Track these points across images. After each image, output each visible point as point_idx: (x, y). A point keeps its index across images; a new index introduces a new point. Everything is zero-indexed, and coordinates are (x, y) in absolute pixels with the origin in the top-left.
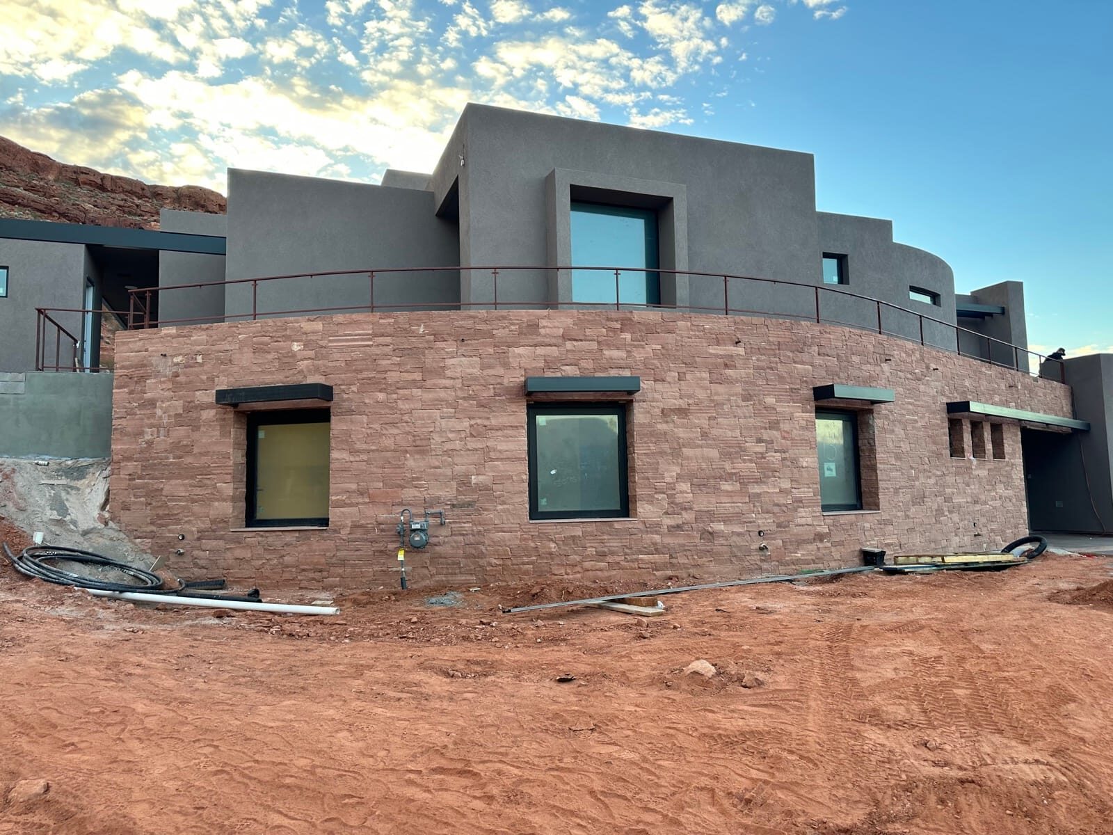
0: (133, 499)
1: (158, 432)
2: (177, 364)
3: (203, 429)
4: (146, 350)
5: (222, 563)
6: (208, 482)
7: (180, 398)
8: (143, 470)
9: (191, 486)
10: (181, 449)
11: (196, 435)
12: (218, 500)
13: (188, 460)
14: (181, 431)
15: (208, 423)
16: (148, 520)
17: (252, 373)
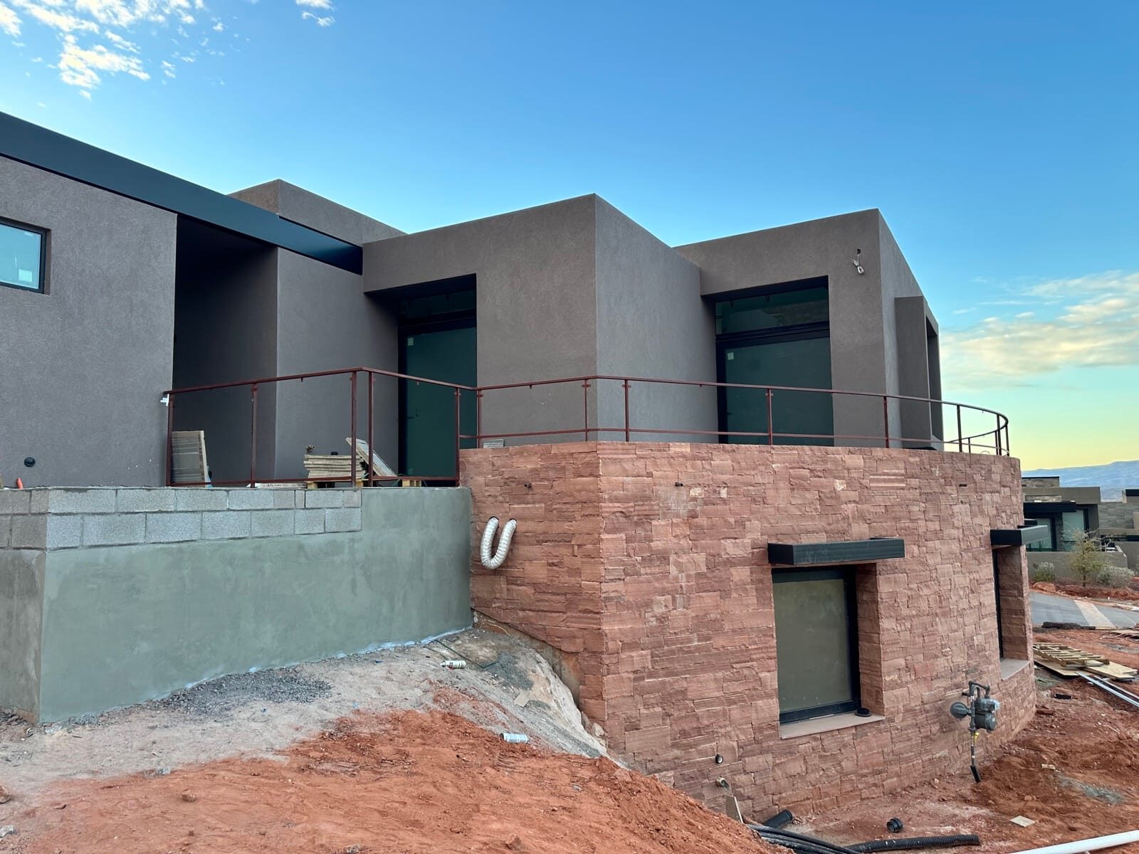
0: (644, 711)
1: (674, 599)
2: (695, 499)
3: (734, 595)
4: (650, 475)
5: (772, 787)
6: (746, 672)
7: (704, 548)
8: (654, 662)
9: (725, 680)
10: (707, 626)
11: (727, 604)
12: (761, 698)
13: (719, 642)
14: (709, 599)
15: (742, 587)
16: (669, 740)
17: (791, 517)
